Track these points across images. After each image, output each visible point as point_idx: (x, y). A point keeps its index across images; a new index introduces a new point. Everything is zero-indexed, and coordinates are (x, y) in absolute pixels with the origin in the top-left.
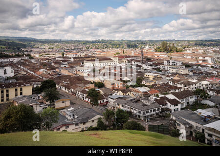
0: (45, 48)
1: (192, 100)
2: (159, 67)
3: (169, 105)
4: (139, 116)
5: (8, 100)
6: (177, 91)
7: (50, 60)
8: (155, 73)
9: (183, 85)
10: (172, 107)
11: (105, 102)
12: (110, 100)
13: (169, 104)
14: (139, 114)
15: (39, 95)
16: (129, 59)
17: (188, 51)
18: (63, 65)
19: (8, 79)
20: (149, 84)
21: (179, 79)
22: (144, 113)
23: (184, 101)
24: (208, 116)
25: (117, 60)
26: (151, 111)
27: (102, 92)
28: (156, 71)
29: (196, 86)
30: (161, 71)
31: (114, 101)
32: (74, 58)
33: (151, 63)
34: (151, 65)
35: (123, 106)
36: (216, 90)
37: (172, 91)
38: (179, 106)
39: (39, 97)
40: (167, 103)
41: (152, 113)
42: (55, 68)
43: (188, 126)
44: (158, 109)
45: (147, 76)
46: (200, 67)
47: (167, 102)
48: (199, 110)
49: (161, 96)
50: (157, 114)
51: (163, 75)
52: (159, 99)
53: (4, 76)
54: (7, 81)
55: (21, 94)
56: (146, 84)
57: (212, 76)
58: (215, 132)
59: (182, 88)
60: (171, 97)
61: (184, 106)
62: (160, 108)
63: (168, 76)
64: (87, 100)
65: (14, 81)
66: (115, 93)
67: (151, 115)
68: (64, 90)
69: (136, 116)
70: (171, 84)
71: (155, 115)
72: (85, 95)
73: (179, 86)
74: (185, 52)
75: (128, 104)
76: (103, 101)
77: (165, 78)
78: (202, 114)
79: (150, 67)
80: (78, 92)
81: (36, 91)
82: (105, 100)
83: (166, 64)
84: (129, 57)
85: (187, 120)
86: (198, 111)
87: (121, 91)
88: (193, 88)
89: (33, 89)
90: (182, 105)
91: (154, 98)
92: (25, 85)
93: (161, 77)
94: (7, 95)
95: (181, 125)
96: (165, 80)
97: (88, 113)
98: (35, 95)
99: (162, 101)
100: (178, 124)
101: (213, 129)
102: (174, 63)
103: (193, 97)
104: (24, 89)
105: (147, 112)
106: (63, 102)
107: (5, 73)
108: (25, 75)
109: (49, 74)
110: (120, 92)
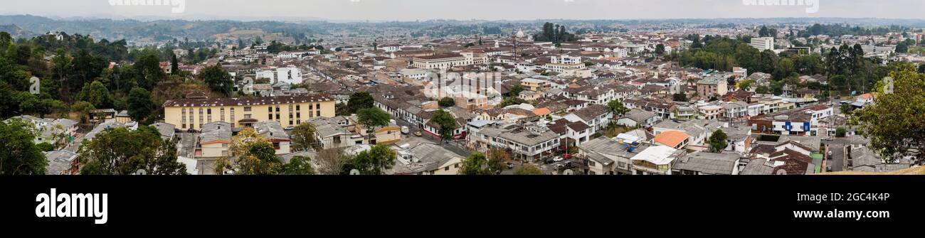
0: (342, 36)
1: (604, 121)
2: (543, 67)
3: (571, 134)
4: (525, 156)
5: (298, 122)
6: (579, 107)
7: (356, 56)
8: (540, 78)
9: (586, 96)
10: (577, 136)
11: (460, 132)
12: (471, 129)
13: (571, 131)
14: (525, 152)
15: (347, 118)
16: (490, 54)
17: (587, 40)
18: (377, 65)
19: (294, 87)
20: (531, 98)
21: (579, 87)
22: (533, 150)
23: (593, 124)
24: (635, 144)
25: (472, 57)
26: (544, 145)
27: (455, 116)
28: (539, 75)
29: (606, 97)
30: (547, 74)
31: (478, 131)
32: (395, 53)
33: (530, 61)
34: (530, 65)
35: (494, 140)
36: (635, 101)
37: (571, 108)
38: (587, 134)
39: (347, 121)
40: (568, 130)
41: (546, 149)
42: (365, 71)
43: (606, 164)
44: (556, 141)
45: (527, 85)
46: (607, 65)
47: (568, 128)
48: (621, 136)
49: (556, 117)
50: (553, 150)
51: (553, 81)
52: (553, 123)
53: (289, 82)
54: (294, 91)
55: (318, 114)
56: (526, 100)
57: (626, 78)
58: (646, 166)
59: (585, 102)
60: (573, 118)
61: (594, 132)
62: (559, 140)
63: (561, 83)
64: (428, 129)
65: (304, 91)
66: (477, 118)
67: (544, 153)
68: (386, 110)
69: (519, 156)
70: (567, 96)
71: (550, 152)
72: (425, 121)
73: (580, 98)
74: (583, 40)
75: (503, 135)
76: (458, 131)
77: (556, 87)
78: (625, 141)
79: (528, 68)
80: (411, 115)
81: (340, 110)
82: (461, 130)
83: (555, 62)
84: (491, 50)
85: (604, 155)
86: (618, 136)
87: (487, 112)
88: (601, 101)
89: (336, 106)
90: (591, 131)
91: (546, 122)
92: (324, 100)
93: (549, 86)
94: (298, 115)
95: (597, 164)
96: (558, 89)
97: (437, 154)
98: (340, 117)
99: (559, 127)
100: (590, 162)
101: (643, 161)
102: (568, 59)
103: (604, 116)
104: (322, 105)
105: (538, 147)
106: (389, 133)
107: (289, 77)
108: (317, 81)
109: (358, 82)
110: (486, 115)
